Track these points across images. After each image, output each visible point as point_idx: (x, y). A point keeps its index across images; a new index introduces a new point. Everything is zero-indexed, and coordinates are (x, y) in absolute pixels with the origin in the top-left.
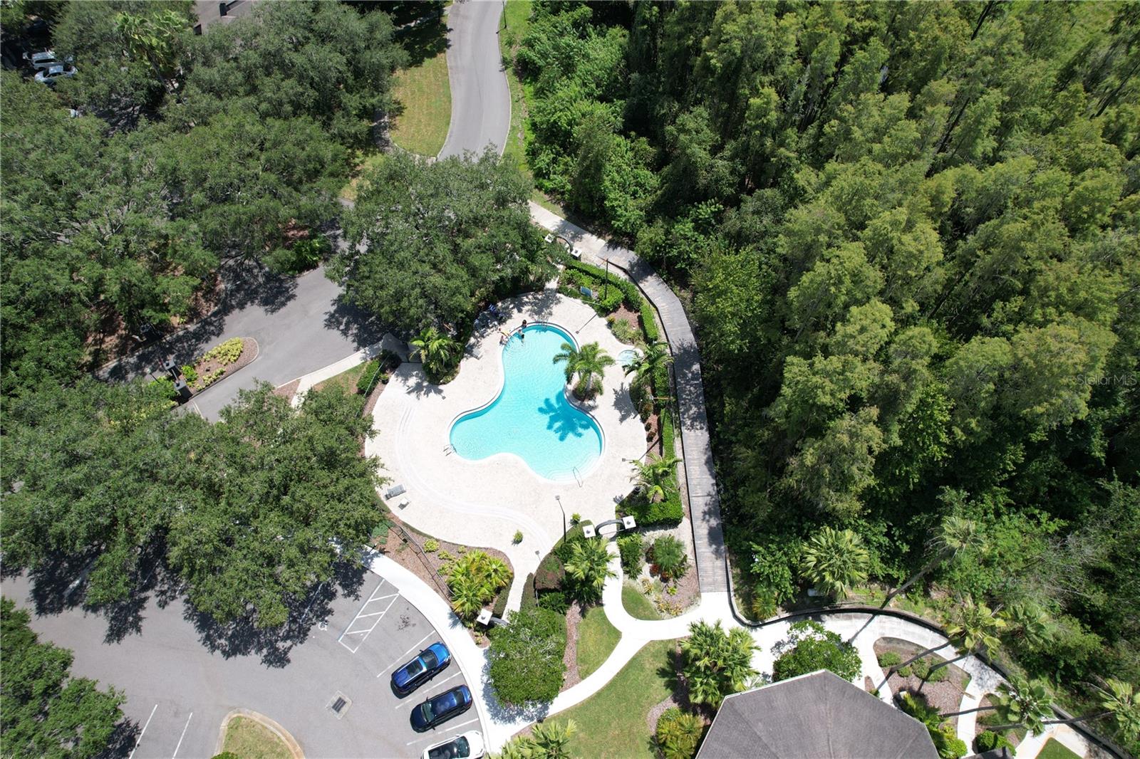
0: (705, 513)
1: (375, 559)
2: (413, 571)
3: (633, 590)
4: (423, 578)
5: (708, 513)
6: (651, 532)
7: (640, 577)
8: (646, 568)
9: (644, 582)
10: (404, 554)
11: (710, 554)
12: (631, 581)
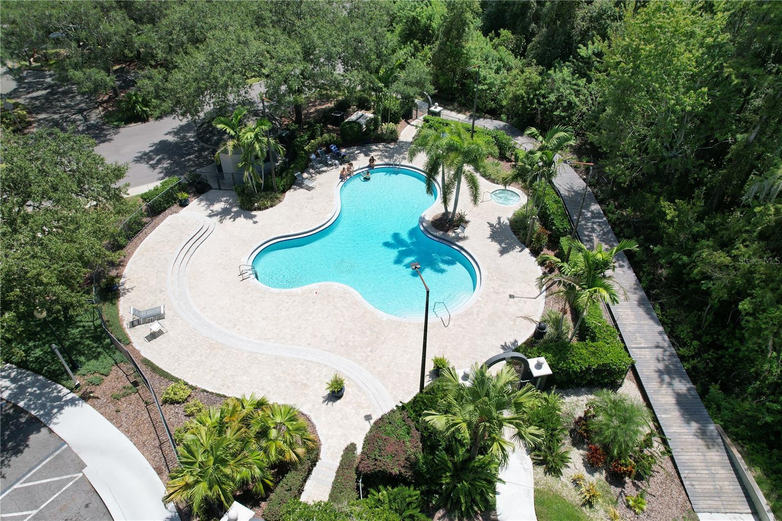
0: (660, 373)
1: (67, 410)
2: (127, 432)
3: (557, 497)
4: (142, 446)
5: (665, 373)
6: (573, 398)
7: (568, 473)
8: (576, 457)
9: (576, 482)
10: (123, 404)
11: (691, 438)
12: (550, 479)
